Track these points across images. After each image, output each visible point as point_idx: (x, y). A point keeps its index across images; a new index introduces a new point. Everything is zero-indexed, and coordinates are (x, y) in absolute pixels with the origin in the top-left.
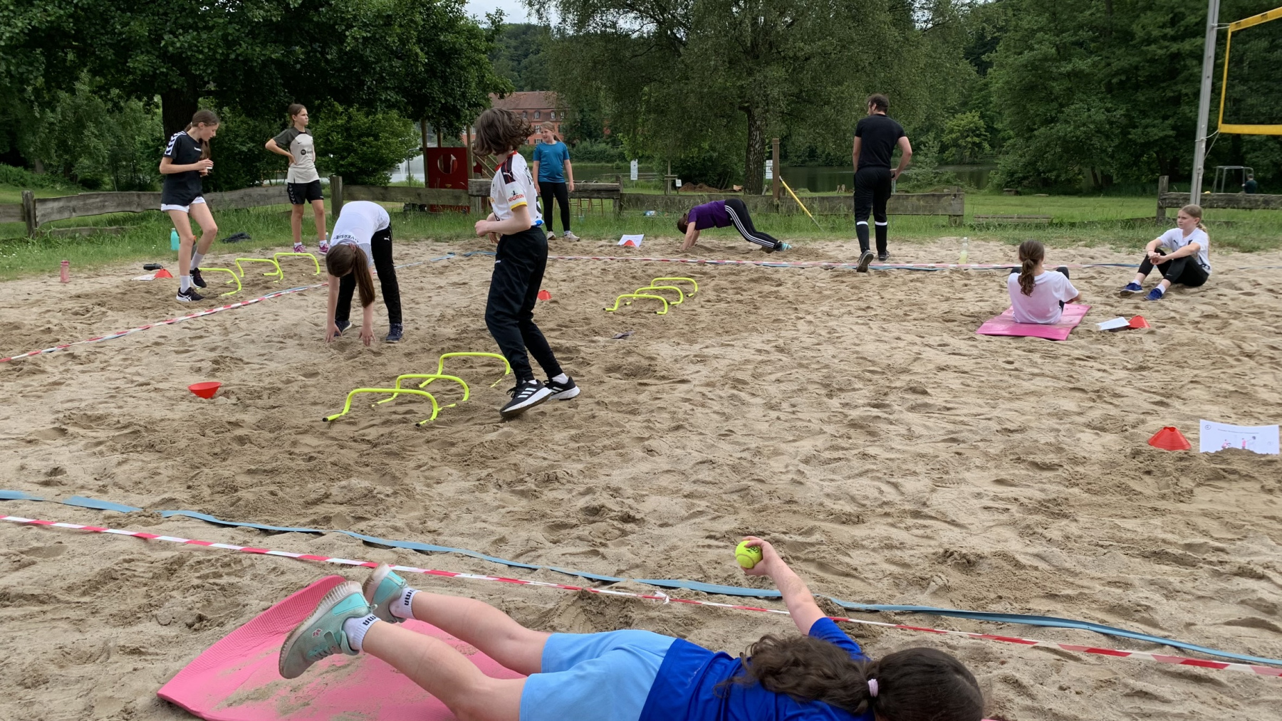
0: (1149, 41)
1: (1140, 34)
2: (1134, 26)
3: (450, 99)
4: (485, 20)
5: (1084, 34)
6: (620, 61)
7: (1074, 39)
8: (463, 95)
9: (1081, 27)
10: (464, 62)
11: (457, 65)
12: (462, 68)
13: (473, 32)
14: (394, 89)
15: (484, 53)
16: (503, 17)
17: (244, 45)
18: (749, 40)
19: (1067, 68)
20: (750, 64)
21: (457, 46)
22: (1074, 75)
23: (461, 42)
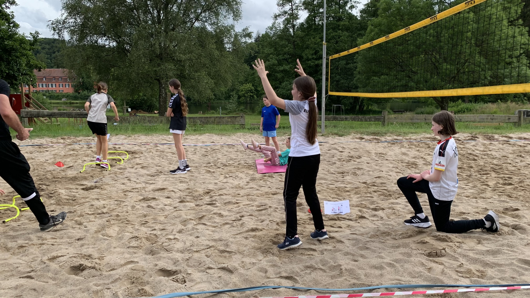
0: (308, 60)
1: (305, 57)
2: (303, 54)
3: (11, 71)
4: (29, 36)
5: (286, 56)
6: (100, 57)
7: (283, 58)
8: (19, 69)
9: (285, 54)
10: (18, 54)
11: (15, 56)
12: (17, 57)
13: (22, 41)
15: (29, 50)
16: (39, 35)
18: (158, 52)
19: (281, 68)
20: (159, 62)
21: (14, 47)
22: (284, 71)
23: (17, 45)
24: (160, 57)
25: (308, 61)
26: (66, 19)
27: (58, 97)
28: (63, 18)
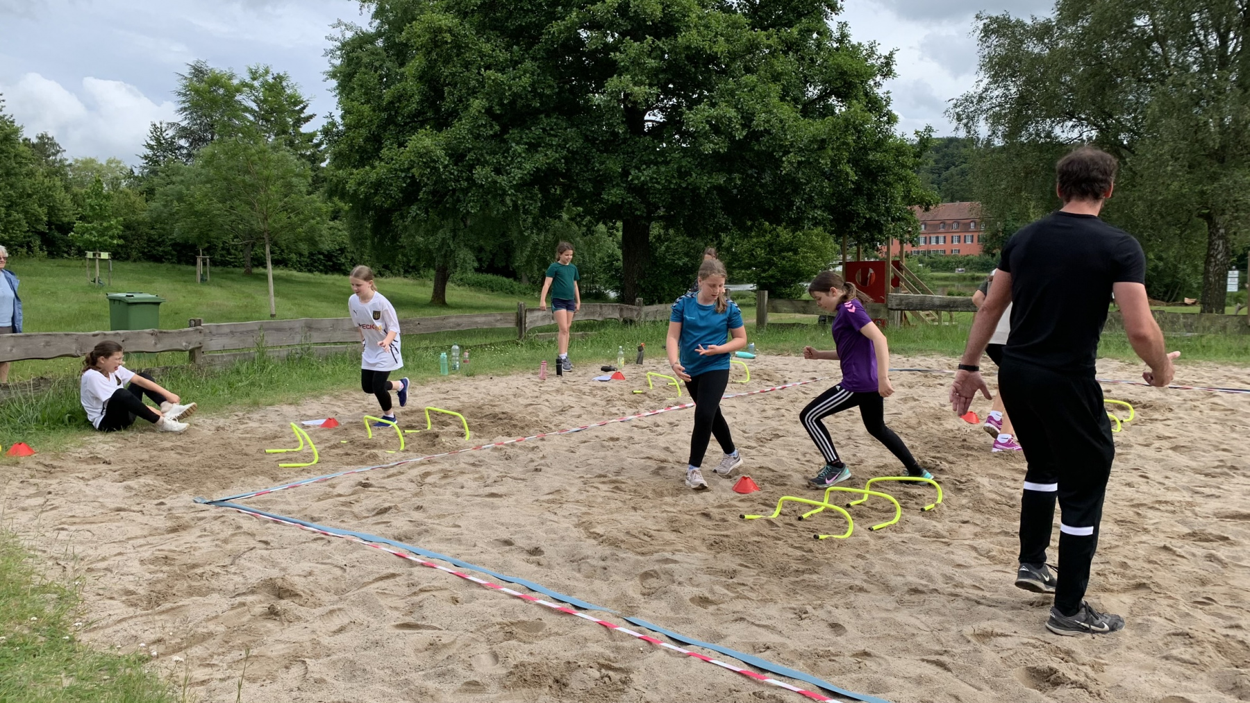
3: (874, 215)
4: (913, 137)
8: (888, 210)
10: (890, 178)
11: (883, 182)
12: (888, 184)
13: (900, 149)
14: (821, 207)
15: (911, 169)
16: (932, 134)
17: (694, 175)
18: (1215, 143)
20: (1216, 167)
21: (885, 164)
23: (889, 159)
24: (1220, 156)
26: (986, 90)
27: (948, 266)
28: (980, 90)
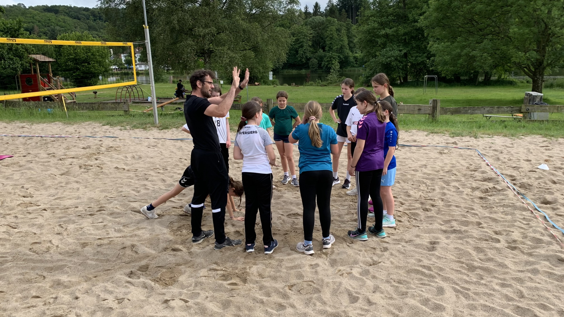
19: (383, 32)
22: (387, 36)
25: (415, 23)
